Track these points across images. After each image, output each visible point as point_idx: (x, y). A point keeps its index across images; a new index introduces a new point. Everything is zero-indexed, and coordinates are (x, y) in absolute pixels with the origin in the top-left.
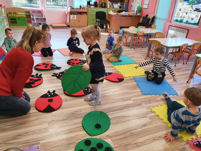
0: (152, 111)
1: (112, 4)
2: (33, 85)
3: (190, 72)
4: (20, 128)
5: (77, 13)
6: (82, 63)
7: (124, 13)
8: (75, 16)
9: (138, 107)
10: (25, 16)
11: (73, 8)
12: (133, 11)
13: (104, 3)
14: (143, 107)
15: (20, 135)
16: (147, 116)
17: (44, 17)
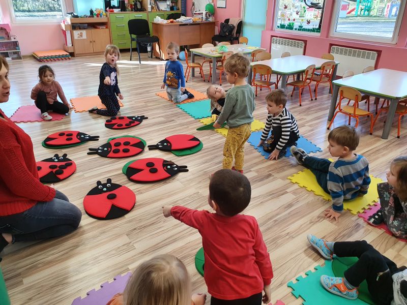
0: (293, 183)
1: (155, 2)
2: (60, 177)
3: (328, 111)
5: (86, 25)
6: (136, 123)
7: (182, 19)
8: (84, 32)
9: (267, 180)
11: (77, 17)
12: (199, 14)
13: (139, 1)
14: (275, 179)
16: (286, 190)
17: (13, 40)
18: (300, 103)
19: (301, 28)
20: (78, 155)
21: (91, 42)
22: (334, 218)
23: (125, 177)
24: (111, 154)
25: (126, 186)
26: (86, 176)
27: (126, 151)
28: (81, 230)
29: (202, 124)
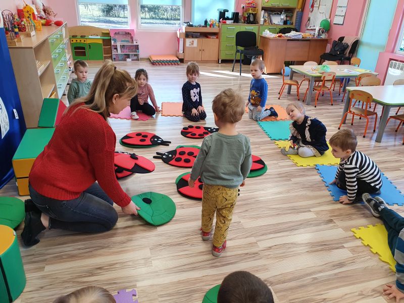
0: (355, 237)
1: (269, 15)
4: (100, 255)
5: (199, 34)
7: (293, 34)
8: (196, 41)
9: (325, 226)
10: (101, 42)
11: (192, 26)
12: (312, 30)
13: (252, 14)
14: (337, 227)
15: (100, 268)
16: (344, 245)
17: (135, 44)
21: (200, 50)
22: (395, 297)
24: (173, 162)
27: (187, 161)
29: (276, 147)
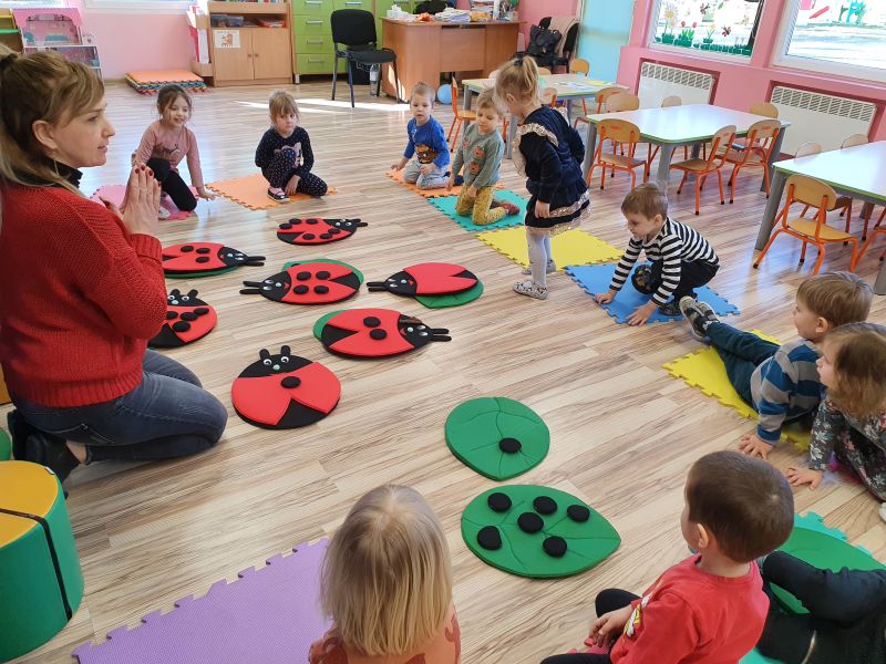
0: (673, 376)
2: (184, 336)
3: (757, 230)
5: (242, 18)
6: (344, 233)
7: (450, 14)
8: (236, 33)
9: (619, 367)
12: (484, 4)
14: (637, 366)
16: (660, 392)
17: (86, 44)
18: (697, 208)
19: (708, 45)
20: (220, 294)
21: (249, 56)
22: (760, 453)
23: (320, 344)
24: (290, 296)
25: (322, 362)
26: (237, 337)
27: (321, 291)
28: (226, 447)
29: (482, 243)
